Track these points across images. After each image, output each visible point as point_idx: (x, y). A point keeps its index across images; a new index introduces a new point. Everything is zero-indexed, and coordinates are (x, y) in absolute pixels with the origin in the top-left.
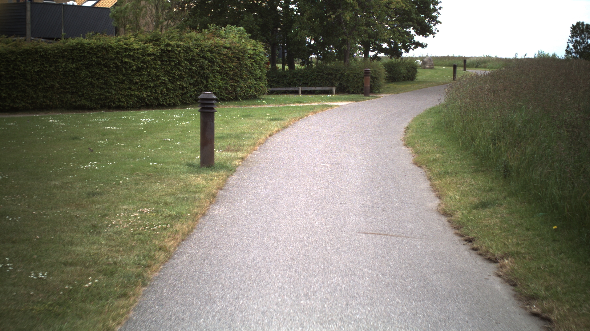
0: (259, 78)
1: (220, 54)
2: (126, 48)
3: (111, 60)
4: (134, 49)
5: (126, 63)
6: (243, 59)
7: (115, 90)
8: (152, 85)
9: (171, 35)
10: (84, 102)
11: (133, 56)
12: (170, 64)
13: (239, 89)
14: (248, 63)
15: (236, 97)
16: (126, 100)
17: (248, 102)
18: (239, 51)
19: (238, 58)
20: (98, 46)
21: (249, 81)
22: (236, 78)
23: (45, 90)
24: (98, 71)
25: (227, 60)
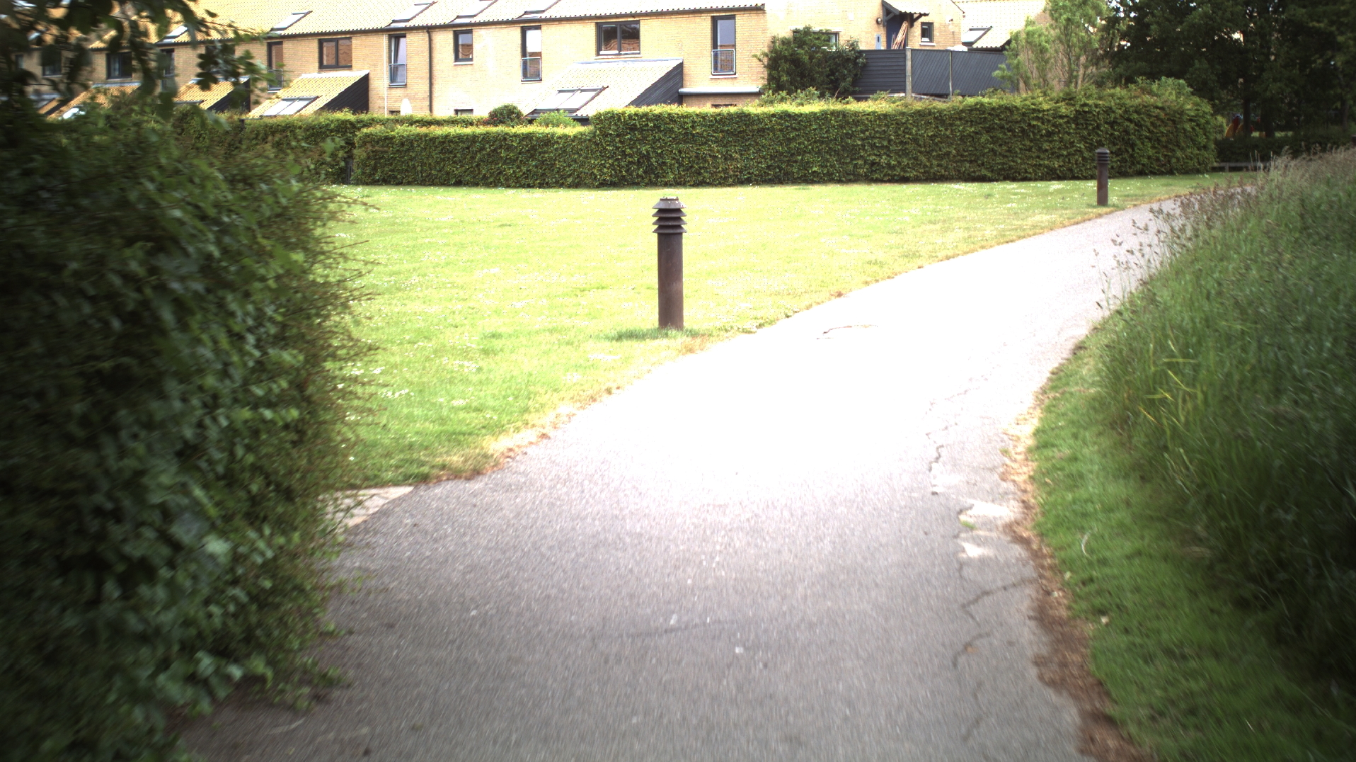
1: (1149, 116)
2: (1034, 109)
3: (1017, 122)
4: (1043, 110)
5: (1034, 126)
6: (1181, 122)
8: (1065, 153)
9: (1088, 93)
10: (984, 172)
11: (1042, 118)
12: (1086, 128)
14: (1188, 127)
16: (1034, 171)
17: (1185, 177)
18: (1175, 112)
19: (1174, 122)
20: (1001, 107)
22: (1171, 146)
23: (940, 157)
24: (1001, 136)
25: (1159, 123)
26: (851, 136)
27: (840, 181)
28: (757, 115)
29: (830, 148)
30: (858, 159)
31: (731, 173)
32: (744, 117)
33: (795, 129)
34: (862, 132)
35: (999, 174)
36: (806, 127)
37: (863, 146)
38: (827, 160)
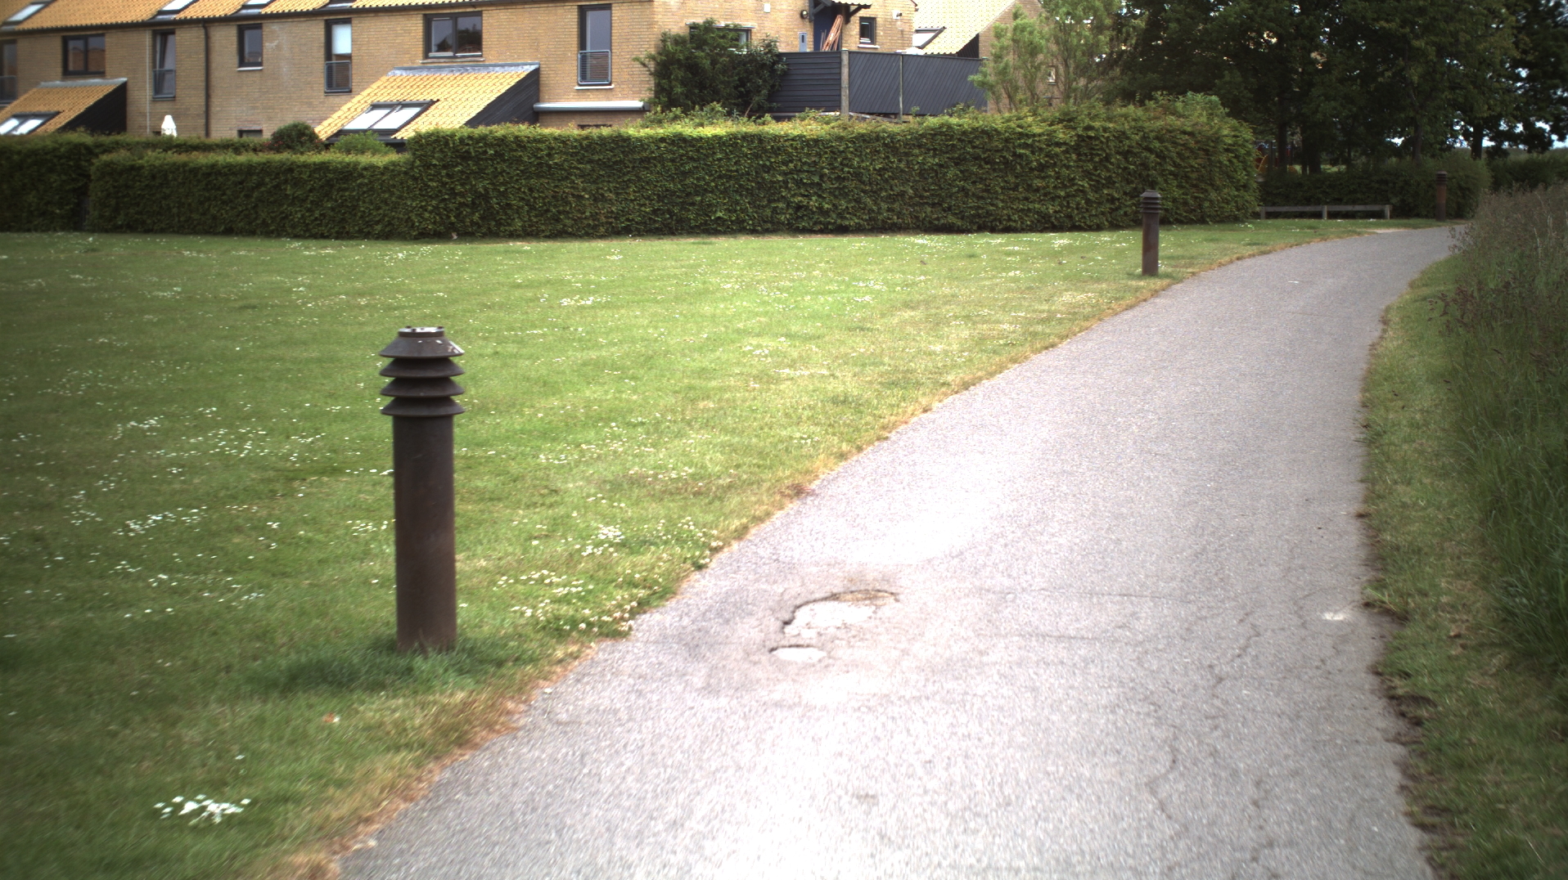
0: (1244, 186)
1: (1175, 144)
2: (1020, 133)
3: (997, 151)
4: (1034, 135)
5: (1021, 156)
6: (1215, 152)
7: (1003, 201)
8: (1062, 194)
9: (1094, 112)
10: (951, 219)
11: (1031, 146)
12: (1092, 160)
13: (1207, 204)
14: (1224, 158)
15: (1202, 217)
16: (1021, 218)
17: (1222, 226)
18: (1208, 138)
19: (1207, 152)
20: (975, 130)
21: (1226, 191)
22: (1203, 185)
23: (891, 199)
24: (974, 169)
25: (1187, 154)
26: (768, 169)
27: (753, 232)
28: (639, 140)
29: (740, 186)
30: (778, 201)
31: (604, 220)
32: (622, 141)
33: (692, 159)
34: (785, 163)
35: (972, 222)
36: (707, 156)
37: (785, 182)
38: (737, 203)
